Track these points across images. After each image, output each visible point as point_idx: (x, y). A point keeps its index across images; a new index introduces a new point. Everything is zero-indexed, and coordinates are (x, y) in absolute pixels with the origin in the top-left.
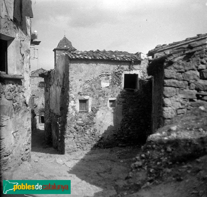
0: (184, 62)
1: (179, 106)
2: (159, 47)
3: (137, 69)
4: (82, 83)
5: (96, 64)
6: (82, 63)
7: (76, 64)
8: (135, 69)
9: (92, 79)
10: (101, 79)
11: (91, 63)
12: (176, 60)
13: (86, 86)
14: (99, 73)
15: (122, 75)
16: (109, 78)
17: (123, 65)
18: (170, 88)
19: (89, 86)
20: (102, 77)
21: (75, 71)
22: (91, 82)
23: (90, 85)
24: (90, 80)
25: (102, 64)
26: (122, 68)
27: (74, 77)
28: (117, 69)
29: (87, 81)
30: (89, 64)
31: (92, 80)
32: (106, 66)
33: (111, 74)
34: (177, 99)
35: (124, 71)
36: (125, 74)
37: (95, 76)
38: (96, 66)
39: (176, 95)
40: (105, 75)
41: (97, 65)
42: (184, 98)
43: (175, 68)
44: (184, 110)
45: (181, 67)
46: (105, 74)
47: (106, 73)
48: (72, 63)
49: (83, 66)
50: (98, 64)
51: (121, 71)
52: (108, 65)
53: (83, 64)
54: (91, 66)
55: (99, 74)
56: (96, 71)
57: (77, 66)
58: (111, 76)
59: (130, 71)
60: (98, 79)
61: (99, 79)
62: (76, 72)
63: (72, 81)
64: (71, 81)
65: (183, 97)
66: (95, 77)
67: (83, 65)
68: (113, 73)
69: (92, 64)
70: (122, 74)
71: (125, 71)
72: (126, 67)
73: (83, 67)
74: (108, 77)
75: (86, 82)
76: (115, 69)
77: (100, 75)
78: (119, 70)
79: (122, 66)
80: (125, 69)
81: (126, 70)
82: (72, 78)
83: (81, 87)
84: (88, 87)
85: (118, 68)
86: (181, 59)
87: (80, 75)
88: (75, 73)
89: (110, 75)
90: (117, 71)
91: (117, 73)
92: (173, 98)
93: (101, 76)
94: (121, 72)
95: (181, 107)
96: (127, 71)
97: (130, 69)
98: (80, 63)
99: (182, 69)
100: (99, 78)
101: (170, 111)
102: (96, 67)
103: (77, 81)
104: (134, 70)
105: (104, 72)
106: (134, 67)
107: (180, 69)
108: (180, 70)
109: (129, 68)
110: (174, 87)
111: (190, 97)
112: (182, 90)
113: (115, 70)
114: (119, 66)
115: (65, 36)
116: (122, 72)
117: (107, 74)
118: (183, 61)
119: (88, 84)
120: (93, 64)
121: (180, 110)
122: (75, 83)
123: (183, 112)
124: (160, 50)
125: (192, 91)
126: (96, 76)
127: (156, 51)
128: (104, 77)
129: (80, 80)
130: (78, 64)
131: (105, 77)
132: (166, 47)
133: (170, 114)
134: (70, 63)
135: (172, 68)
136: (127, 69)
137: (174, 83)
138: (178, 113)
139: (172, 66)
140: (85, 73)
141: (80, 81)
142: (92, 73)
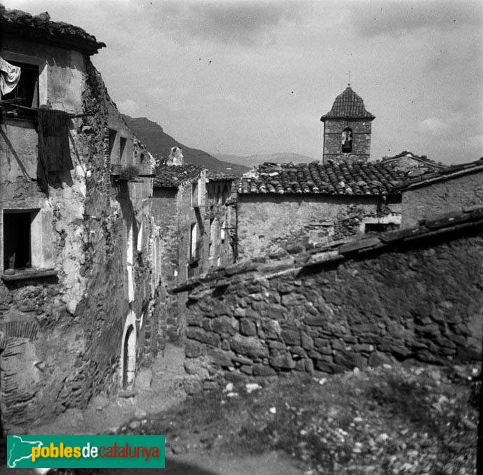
0: (215, 300)
1: (206, 376)
2: (416, 177)
3: (397, 214)
4: (266, 242)
5: (297, 204)
6: (265, 202)
7: (253, 204)
8: (393, 213)
9: (289, 234)
10: (308, 235)
11: (286, 201)
12: (201, 295)
13: (274, 249)
14: (304, 222)
15: (359, 225)
16: (328, 233)
17: (362, 203)
18: (194, 341)
19: (280, 248)
20: (310, 231)
21: (251, 218)
22: (286, 240)
23: (283, 247)
24: (282, 237)
25: (313, 201)
26: (360, 211)
27: (248, 230)
28: (348, 213)
29: (277, 239)
30: (282, 204)
31: (287, 236)
32: (322, 207)
33: (333, 224)
34: (204, 364)
35: (365, 216)
36: (366, 224)
37: (295, 228)
38: (298, 206)
39: (202, 355)
40: (319, 226)
41: (299, 204)
42: (214, 364)
43: (201, 309)
44: (213, 383)
45: (210, 308)
46: (318, 224)
47: (321, 221)
48: (245, 202)
49: (269, 207)
50: (303, 203)
51: (356, 217)
52: (325, 204)
53: (268, 203)
54: (287, 208)
55: (305, 225)
56: (297, 218)
57: (255, 207)
58: (333, 228)
59: (379, 216)
60: (301, 235)
61: (305, 234)
62: (252, 221)
63: (243, 238)
64: (240, 239)
65: (212, 361)
66: (294, 231)
67: (267, 205)
68: (336, 222)
69: (288, 203)
70: (360, 223)
71: (367, 218)
72: (370, 208)
73: (268, 209)
74: (325, 230)
75: (275, 241)
76: (343, 212)
77: (306, 227)
78: (353, 215)
79: (360, 207)
80: (368, 213)
81: (369, 216)
82: (245, 232)
83: (262, 251)
84: (278, 250)
85: (349, 211)
86: (210, 295)
87: (261, 227)
88: (249, 222)
89: (331, 226)
90: (347, 217)
91: (347, 220)
92: (198, 360)
93: (308, 227)
94: (357, 220)
95: (209, 378)
96: (372, 218)
97: (380, 213)
98: (261, 202)
99: (211, 311)
100: (305, 232)
101: (193, 382)
102: (298, 208)
103: (255, 239)
104: (390, 215)
105: (316, 220)
106: (389, 207)
107: (208, 312)
108: (208, 314)
109: (379, 210)
110: (200, 341)
111: (221, 362)
112: (212, 348)
113: (344, 214)
114: (351, 205)
115: (349, 85)
116: (361, 220)
117: (324, 223)
118: (212, 297)
119: (279, 244)
120: (290, 202)
121: (208, 383)
122: (250, 243)
123: (211, 387)
124: (414, 185)
125: (224, 352)
126: (297, 228)
127: (407, 186)
128: (317, 229)
129: (260, 237)
130: (258, 203)
131: (320, 231)
132: (429, 179)
133: (192, 386)
134: (241, 202)
135: (197, 308)
136: (371, 212)
137: (199, 334)
138: (205, 387)
139: (196, 305)
140: (272, 223)
141: (262, 239)
142: (288, 223)
